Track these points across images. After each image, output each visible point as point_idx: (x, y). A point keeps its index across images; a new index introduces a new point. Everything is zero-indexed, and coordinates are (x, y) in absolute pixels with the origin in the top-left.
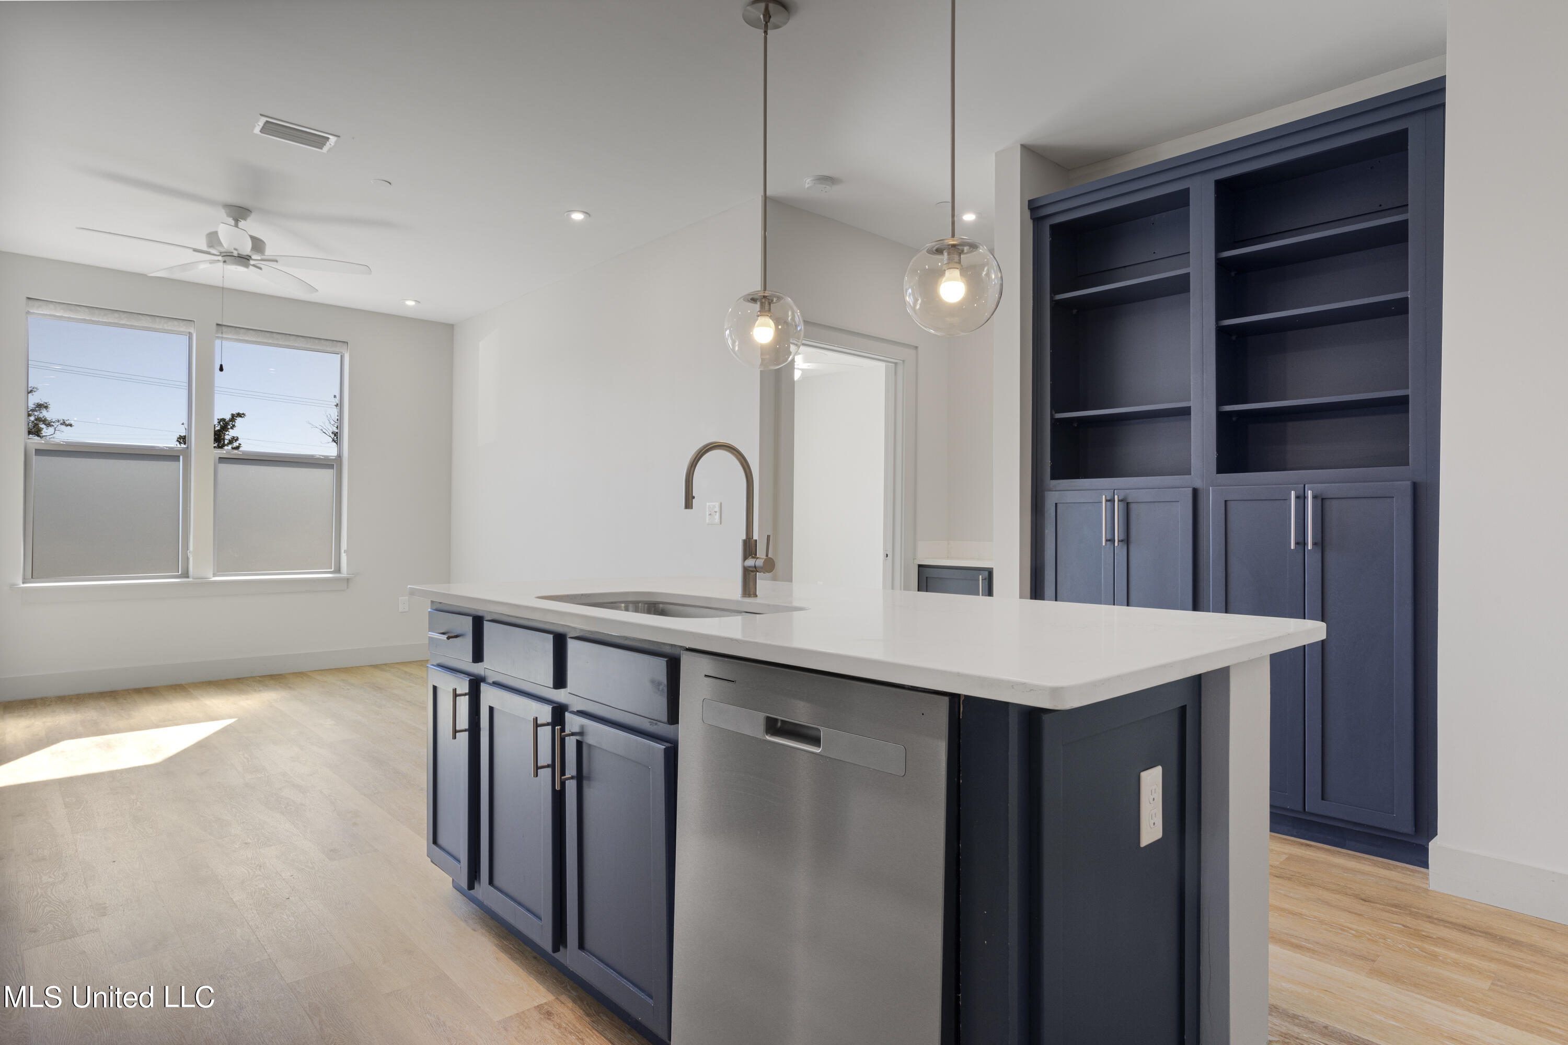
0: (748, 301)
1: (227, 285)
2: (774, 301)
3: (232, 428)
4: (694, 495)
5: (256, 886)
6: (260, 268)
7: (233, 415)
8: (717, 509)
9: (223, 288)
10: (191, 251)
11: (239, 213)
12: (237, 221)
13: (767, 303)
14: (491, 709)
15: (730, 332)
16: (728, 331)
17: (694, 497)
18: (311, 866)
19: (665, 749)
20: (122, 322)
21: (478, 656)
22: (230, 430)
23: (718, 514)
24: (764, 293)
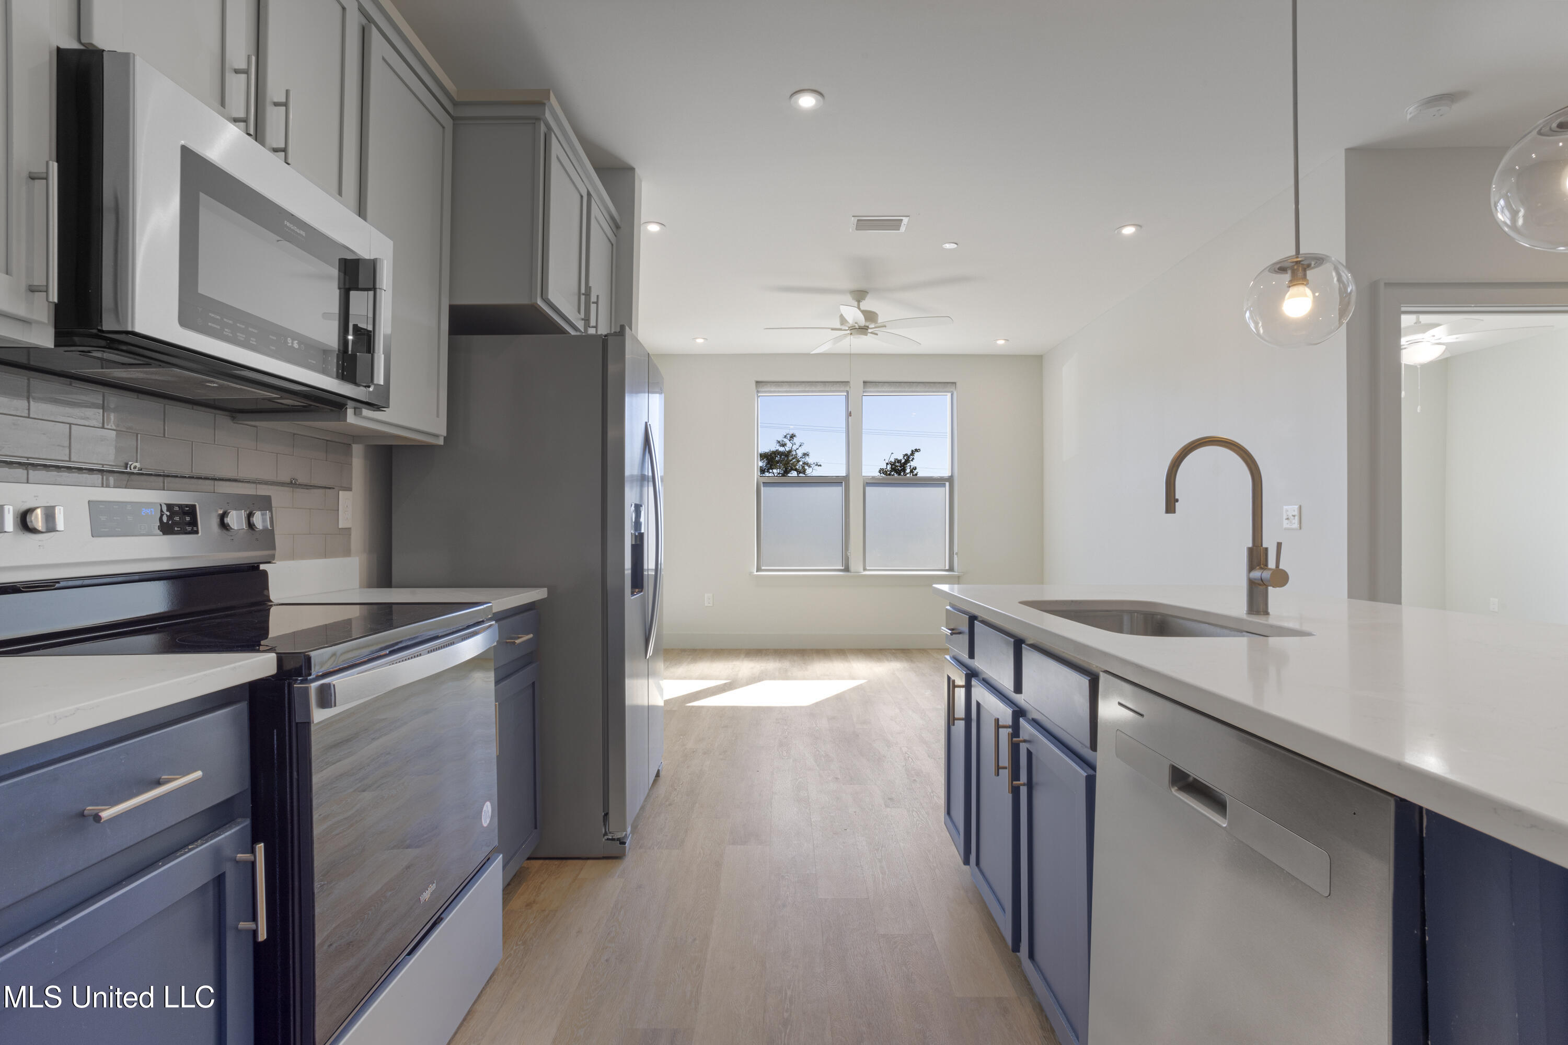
0: (1276, 272)
1: (852, 352)
2: (1313, 265)
3: (912, 461)
4: (1177, 497)
5: (830, 813)
6: (877, 334)
7: (912, 451)
8: (1296, 513)
9: (850, 354)
10: (830, 330)
11: (860, 295)
12: (859, 302)
13: (1300, 269)
14: (978, 704)
15: (1251, 313)
16: (1248, 312)
17: (1177, 501)
18: (871, 807)
19: (1086, 776)
20: (807, 390)
21: (972, 655)
22: (911, 462)
23: (1297, 518)
24: (1297, 257)
